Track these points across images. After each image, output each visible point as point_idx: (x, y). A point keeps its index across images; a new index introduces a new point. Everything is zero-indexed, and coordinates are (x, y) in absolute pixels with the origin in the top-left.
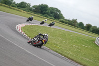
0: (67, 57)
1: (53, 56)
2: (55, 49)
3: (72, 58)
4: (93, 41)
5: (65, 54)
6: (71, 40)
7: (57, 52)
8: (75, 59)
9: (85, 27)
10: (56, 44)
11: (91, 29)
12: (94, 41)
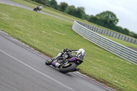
0: (34, 47)
1: (14, 44)
2: (16, 35)
3: (40, 48)
4: (69, 26)
5: (31, 43)
6: (39, 23)
7: (19, 39)
8: (44, 51)
9: (59, 6)
10: (18, 29)
11: (67, 10)
12: (71, 26)
